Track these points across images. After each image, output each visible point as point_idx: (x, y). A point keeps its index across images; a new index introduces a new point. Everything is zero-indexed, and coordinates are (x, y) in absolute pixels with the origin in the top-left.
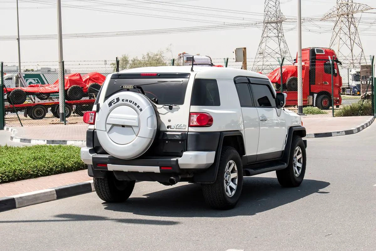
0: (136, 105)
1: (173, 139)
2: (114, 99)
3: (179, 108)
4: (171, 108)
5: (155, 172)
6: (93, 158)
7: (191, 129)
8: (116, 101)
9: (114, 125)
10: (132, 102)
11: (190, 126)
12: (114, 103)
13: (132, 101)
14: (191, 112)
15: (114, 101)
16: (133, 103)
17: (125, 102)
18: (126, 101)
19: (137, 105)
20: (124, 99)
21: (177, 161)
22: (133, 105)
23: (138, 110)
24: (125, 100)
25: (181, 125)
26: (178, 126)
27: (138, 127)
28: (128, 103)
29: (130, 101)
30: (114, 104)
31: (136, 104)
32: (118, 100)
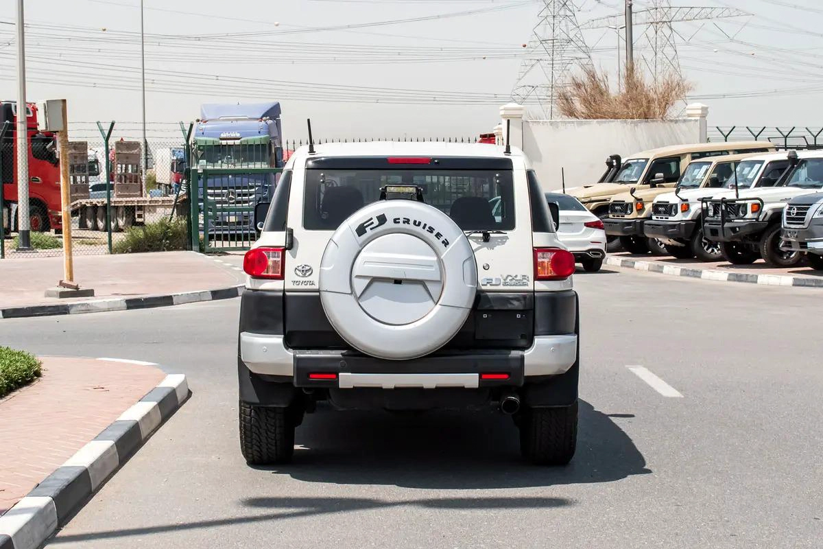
0: (431, 232)
1: (506, 308)
2: (371, 219)
3: (507, 238)
4: (486, 238)
5: (466, 387)
6: (297, 360)
7: (541, 286)
8: (376, 222)
9: (375, 279)
10: (422, 225)
11: (537, 278)
12: (371, 226)
13: (420, 223)
14: (536, 248)
15: (372, 223)
16: (424, 228)
17: (401, 225)
18: (404, 222)
19: (435, 233)
20: (399, 219)
21: (522, 358)
22: (425, 233)
23: (438, 243)
24: (401, 221)
25: (516, 276)
26: (510, 278)
27: (441, 282)
28: (411, 226)
29: (415, 222)
30: (371, 229)
31: (431, 230)
32: (382, 219)
